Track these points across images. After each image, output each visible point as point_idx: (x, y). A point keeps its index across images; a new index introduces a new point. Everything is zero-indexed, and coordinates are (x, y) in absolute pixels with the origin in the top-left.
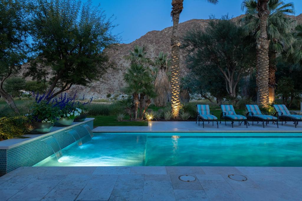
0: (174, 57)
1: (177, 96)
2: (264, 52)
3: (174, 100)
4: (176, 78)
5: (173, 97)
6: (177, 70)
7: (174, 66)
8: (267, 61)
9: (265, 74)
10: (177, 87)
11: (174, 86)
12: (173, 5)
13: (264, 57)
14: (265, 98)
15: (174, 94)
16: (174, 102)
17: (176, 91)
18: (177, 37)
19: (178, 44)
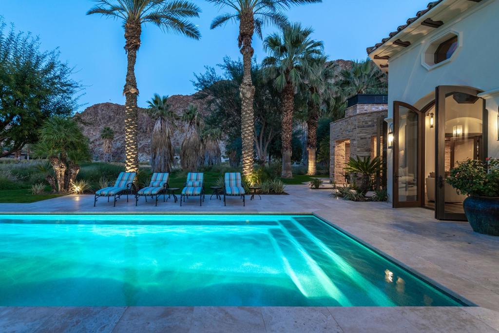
0: (127, 107)
1: (131, 160)
2: (246, 102)
3: (128, 166)
4: (130, 136)
5: (127, 161)
6: (132, 125)
7: (127, 119)
8: (249, 114)
9: (247, 132)
10: (132, 148)
11: (128, 147)
12: (126, 38)
13: (246, 109)
14: (247, 163)
15: (129, 157)
16: (128, 168)
17: (130, 153)
18: (131, 82)
19: (133, 91)
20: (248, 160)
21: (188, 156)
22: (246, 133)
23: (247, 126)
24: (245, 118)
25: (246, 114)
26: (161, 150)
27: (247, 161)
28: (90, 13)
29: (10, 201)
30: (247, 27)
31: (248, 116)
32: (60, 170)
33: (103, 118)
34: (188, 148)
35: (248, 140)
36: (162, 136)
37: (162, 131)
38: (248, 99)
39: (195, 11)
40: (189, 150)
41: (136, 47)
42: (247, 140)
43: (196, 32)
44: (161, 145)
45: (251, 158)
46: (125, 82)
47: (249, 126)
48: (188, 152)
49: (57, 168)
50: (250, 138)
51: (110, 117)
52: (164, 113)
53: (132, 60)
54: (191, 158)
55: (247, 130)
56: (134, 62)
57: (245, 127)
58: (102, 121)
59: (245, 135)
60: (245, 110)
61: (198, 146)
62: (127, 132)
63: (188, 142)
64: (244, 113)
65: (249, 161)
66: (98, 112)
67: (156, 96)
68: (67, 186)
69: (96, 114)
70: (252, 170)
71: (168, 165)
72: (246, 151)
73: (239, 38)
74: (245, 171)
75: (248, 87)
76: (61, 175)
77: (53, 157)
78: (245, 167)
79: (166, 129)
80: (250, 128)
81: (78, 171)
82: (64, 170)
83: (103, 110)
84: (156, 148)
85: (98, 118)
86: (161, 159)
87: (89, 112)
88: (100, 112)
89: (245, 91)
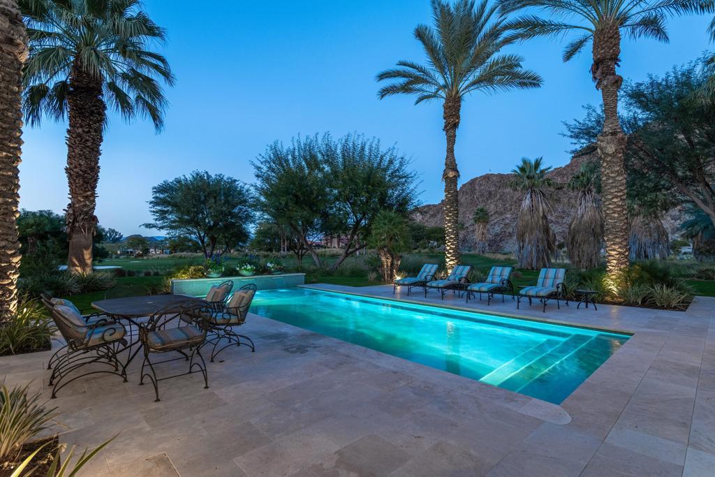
2: (607, 161)
8: (614, 178)
9: (612, 206)
13: (608, 171)
16: (448, 260)
17: (449, 244)
18: (451, 165)
19: (451, 174)
20: (614, 250)
21: (580, 245)
22: (608, 209)
23: (610, 197)
24: (606, 186)
25: (608, 179)
26: (531, 237)
27: (613, 253)
28: (417, 102)
29: (348, 285)
30: (603, 48)
31: (611, 181)
32: (386, 261)
33: (482, 195)
34: (579, 232)
35: (614, 218)
36: (532, 216)
37: (532, 209)
38: (610, 155)
39: (516, 62)
40: (581, 235)
41: (455, 125)
42: (611, 219)
43: (534, 79)
44: (532, 230)
45: (620, 248)
46: (444, 167)
47: (613, 198)
48: (579, 238)
49: (383, 259)
50: (616, 215)
51: (490, 193)
52: (536, 182)
53: (451, 140)
54: (585, 247)
55: (610, 204)
56: (454, 142)
57: (608, 200)
58: (480, 200)
59: (608, 212)
60: (605, 173)
61: (598, 227)
62: (446, 220)
63: (580, 222)
64: (604, 178)
65: (615, 253)
66: (475, 189)
67: (525, 162)
68: (391, 276)
69: (473, 191)
70: (622, 267)
71: (543, 258)
72: (611, 237)
73: (592, 69)
74: (611, 267)
75: (609, 137)
76: (387, 266)
77: (382, 248)
78: (609, 262)
79: (539, 206)
80: (615, 200)
81: (399, 262)
82: (389, 261)
83: (481, 185)
84: (524, 234)
85: (475, 197)
86: (531, 249)
87: (464, 190)
88: (477, 187)
89: (603, 144)
